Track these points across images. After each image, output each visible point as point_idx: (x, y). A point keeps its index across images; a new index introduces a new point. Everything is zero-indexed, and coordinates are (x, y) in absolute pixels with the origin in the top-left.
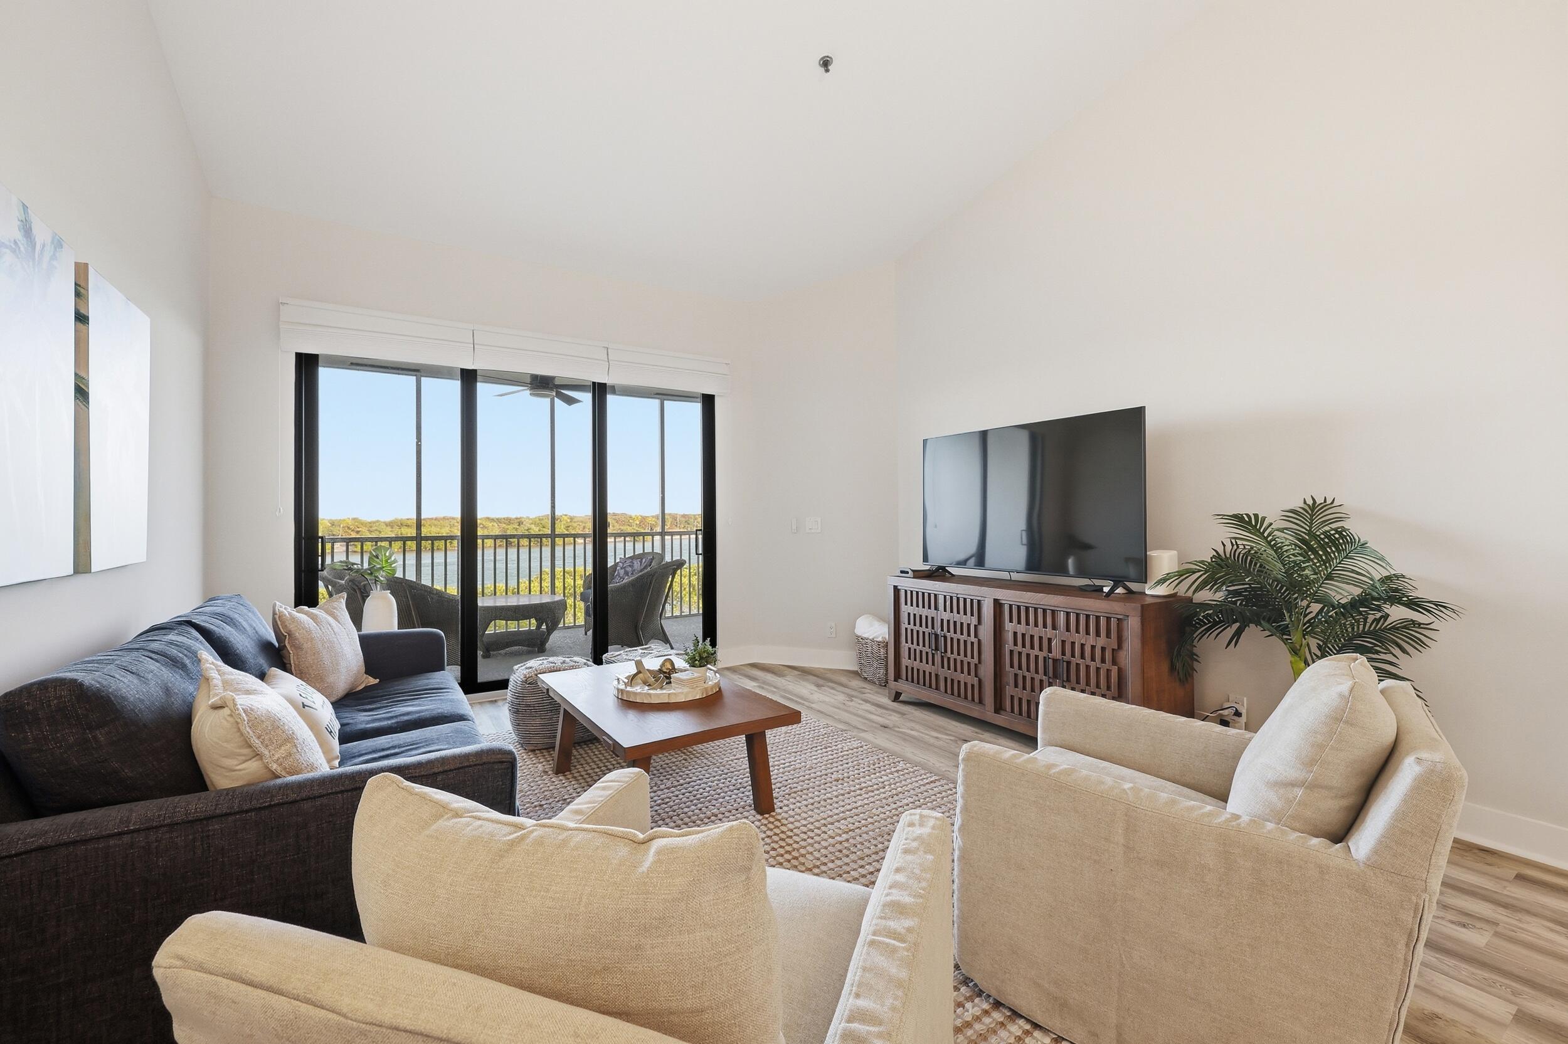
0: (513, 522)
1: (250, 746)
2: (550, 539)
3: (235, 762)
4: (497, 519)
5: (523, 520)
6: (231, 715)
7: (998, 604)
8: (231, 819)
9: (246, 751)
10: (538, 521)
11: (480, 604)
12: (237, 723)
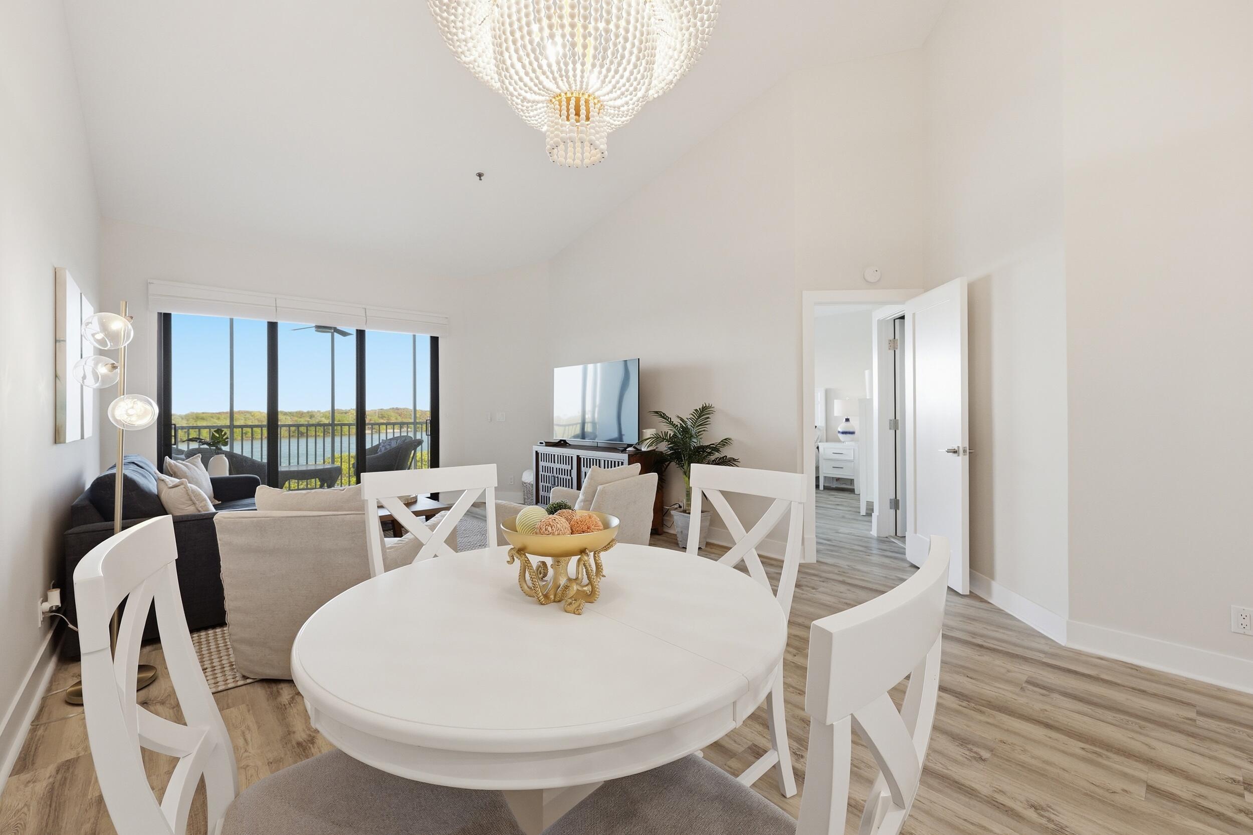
0: (305, 415)
1: (191, 500)
2: (331, 427)
3: (185, 506)
4: (290, 413)
5: (314, 414)
6: (184, 488)
7: (579, 458)
8: (189, 522)
9: (190, 502)
10: (324, 415)
11: (279, 470)
12: (187, 490)
